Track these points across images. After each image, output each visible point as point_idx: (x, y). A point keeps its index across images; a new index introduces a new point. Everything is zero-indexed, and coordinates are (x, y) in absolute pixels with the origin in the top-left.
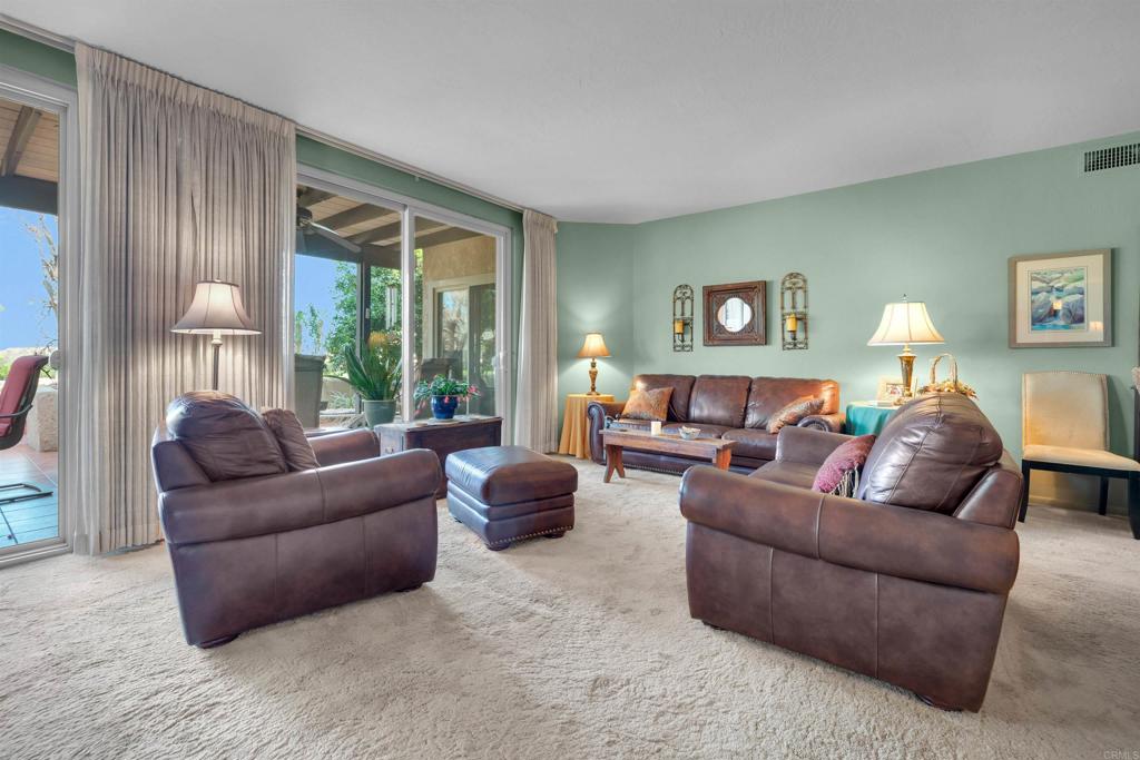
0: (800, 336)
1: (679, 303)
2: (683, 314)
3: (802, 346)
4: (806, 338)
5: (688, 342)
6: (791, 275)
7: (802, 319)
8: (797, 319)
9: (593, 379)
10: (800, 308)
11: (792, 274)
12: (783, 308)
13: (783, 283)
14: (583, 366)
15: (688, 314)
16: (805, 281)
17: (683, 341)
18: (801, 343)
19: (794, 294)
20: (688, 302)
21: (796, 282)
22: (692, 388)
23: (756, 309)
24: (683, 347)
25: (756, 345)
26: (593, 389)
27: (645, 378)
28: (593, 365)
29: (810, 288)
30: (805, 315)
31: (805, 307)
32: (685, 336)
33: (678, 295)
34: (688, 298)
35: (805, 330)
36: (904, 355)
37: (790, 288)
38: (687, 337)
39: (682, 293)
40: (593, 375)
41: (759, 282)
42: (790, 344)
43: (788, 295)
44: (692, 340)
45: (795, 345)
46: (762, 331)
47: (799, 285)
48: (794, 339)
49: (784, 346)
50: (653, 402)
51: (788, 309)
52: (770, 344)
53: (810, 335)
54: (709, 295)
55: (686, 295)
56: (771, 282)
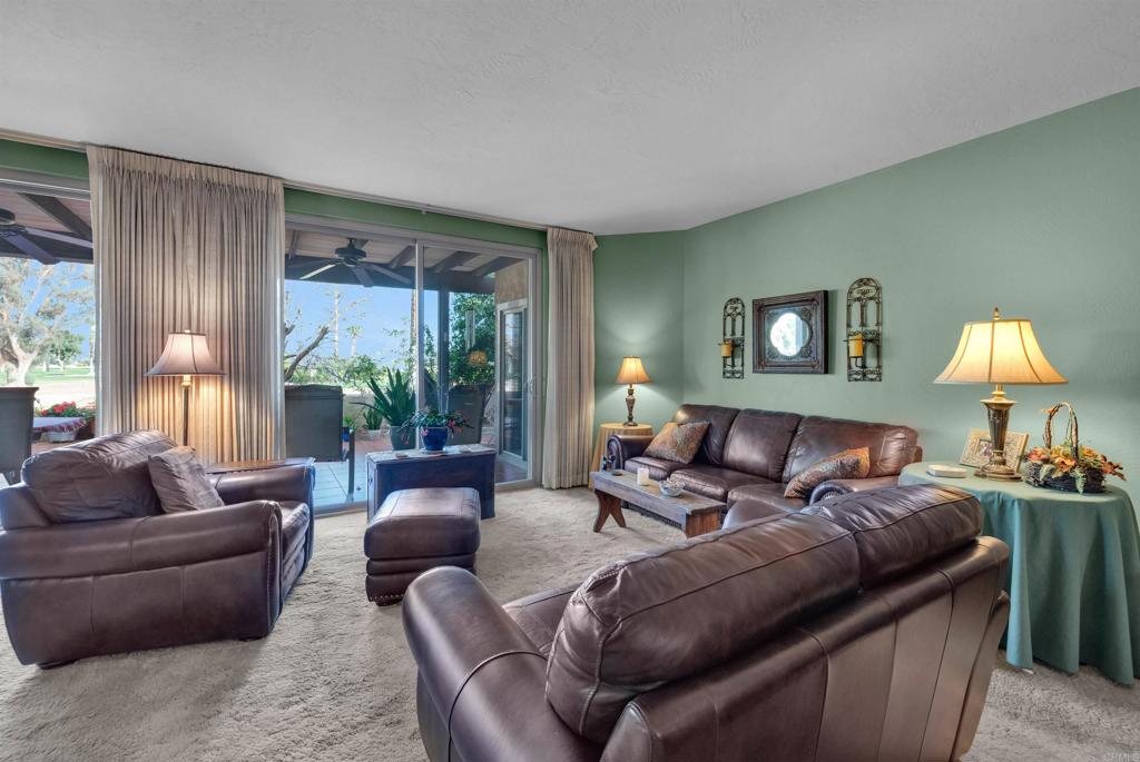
0: (871, 363)
1: (729, 319)
2: (733, 333)
3: (874, 376)
4: (879, 367)
5: (738, 368)
6: (862, 282)
7: (873, 341)
8: (867, 341)
9: (631, 409)
10: (872, 326)
11: (861, 280)
12: (849, 325)
13: (850, 292)
14: (621, 393)
15: (738, 334)
16: (878, 289)
17: (733, 365)
18: (872, 373)
19: (862, 306)
20: (739, 319)
21: (867, 291)
22: (731, 424)
23: (814, 327)
24: (733, 373)
25: (812, 373)
26: (630, 419)
27: (687, 408)
28: (631, 392)
29: (886, 297)
30: (878, 334)
31: (878, 324)
32: (736, 360)
33: (730, 311)
34: (739, 314)
35: (878, 355)
36: (993, 401)
37: (859, 299)
38: (738, 361)
39: (733, 306)
40: (631, 403)
41: (817, 293)
42: (857, 373)
43: (856, 307)
44: (743, 365)
45: (864, 375)
46: (821, 357)
47: (871, 295)
48: (864, 366)
49: (850, 375)
50: (679, 440)
51: (856, 327)
52: (833, 373)
53: (885, 362)
54: (759, 310)
55: (738, 311)
56: (835, 292)
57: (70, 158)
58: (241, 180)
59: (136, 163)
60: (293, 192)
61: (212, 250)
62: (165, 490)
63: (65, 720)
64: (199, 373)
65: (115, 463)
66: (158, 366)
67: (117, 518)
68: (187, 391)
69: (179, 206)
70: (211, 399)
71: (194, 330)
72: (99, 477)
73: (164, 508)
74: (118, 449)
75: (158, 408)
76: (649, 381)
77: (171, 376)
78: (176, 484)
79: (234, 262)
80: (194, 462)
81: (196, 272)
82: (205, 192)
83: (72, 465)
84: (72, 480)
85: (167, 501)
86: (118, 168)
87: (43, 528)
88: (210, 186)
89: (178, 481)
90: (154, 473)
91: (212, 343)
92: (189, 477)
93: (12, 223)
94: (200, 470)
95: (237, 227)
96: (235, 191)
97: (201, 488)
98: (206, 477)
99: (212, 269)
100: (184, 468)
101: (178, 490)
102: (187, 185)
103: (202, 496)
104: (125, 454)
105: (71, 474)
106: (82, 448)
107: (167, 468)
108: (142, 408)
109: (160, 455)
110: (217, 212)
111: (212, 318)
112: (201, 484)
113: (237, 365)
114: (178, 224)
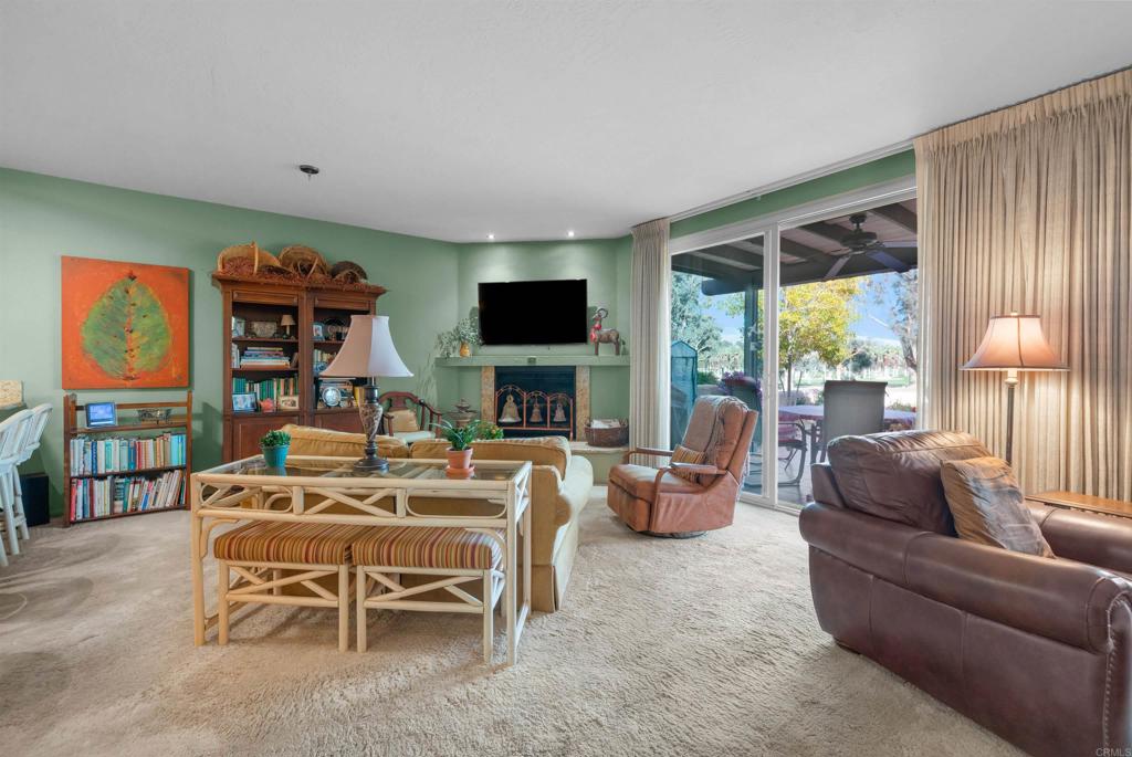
59: (962, 134)
62: (959, 507)
63: (832, 710)
64: (1033, 366)
65: (904, 458)
66: (974, 358)
67: (899, 522)
68: (1011, 390)
69: (1011, 162)
71: (1029, 311)
72: (885, 472)
73: (958, 532)
74: (912, 445)
77: (992, 370)
78: (972, 504)
79: (1093, 209)
80: (1006, 481)
81: (1033, 238)
82: (1050, 130)
83: (862, 454)
84: (860, 470)
85: (962, 522)
86: (943, 148)
87: (840, 510)
89: (977, 501)
90: (947, 484)
91: (1054, 327)
92: (995, 499)
93: (875, 241)
94: (1014, 493)
95: (1099, 159)
96: (1098, 108)
97: (1010, 518)
98: (1023, 505)
99: (1057, 227)
100: (988, 485)
101: (974, 512)
102: (1023, 131)
103: (1012, 529)
105: (861, 462)
106: (875, 439)
107: (961, 480)
109: (956, 463)
110: (1067, 150)
111: (1056, 294)
112: (1013, 513)
113: (1095, 357)
114: (1010, 186)
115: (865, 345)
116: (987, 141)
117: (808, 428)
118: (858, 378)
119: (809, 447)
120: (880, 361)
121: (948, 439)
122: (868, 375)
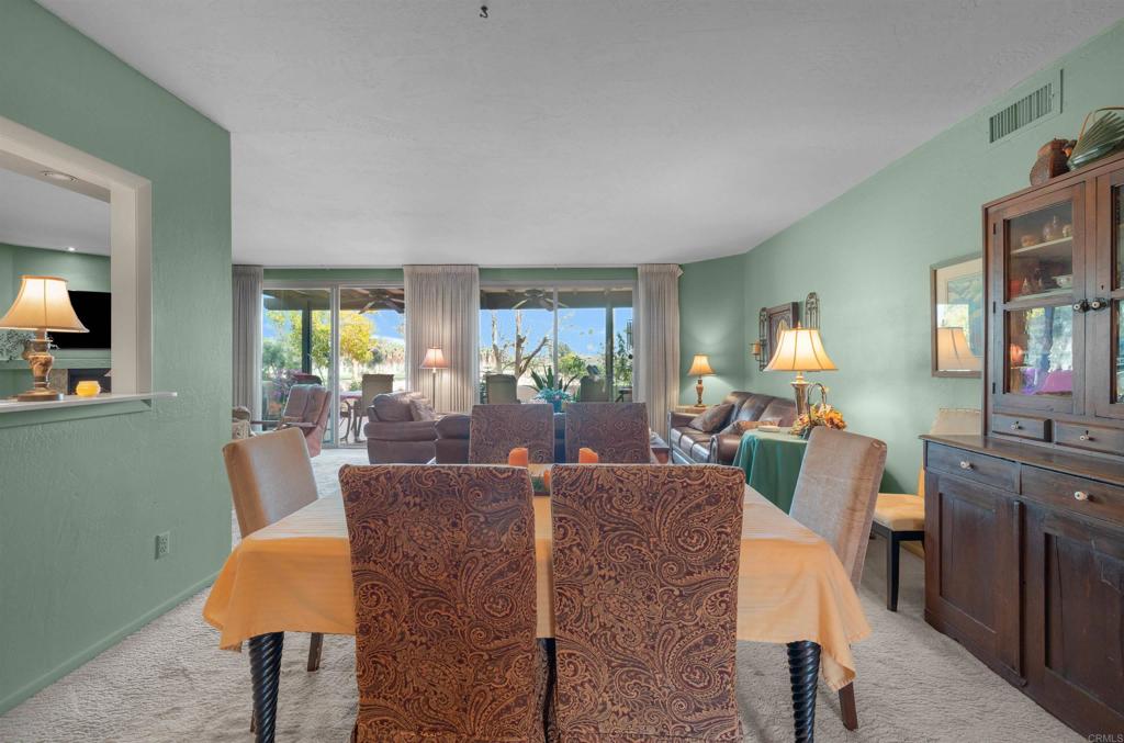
1: (762, 324)
2: (764, 335)
5: (765, 363)
6: (811, 296)
9: (700, 394)
11: (811, 294)
13: (807, 304)
16: (817, 301)
17: (763, 361)
19: (812, 314)
21: (813, 303)
24: (764, 367)
26: (700, 402)
28: (700, 382)
32: (764, 357)
33: (762, 318)
34: (766, 320)
37: (810, 309)
39: (763, 314)
40: (700, 390)
41: (790, 304)
43: (809, 316)
47: (814, 306)
54: (770, 318)
55: (765, 317)
56: (801, 303)
57: (396, 273)
58: (460, 269)
59: (419, 270)
60: (482, 271)
61: (448, 307)
62: (414, 414)
64: (441, 367)
65: (399, 401)
66: (423, 363)
68: (434, 375)
69: (435, 287)
70: (446, 379)
71: (438, 347)
72: (393, 406)
73: (413, 420)
75: (426, 382)
76: (716, 372)
77: (428, 368)
82: (446, 279)
83: (386, 400)
84: (385, 406)
85: (413, 417)
86: (414, 273)
87: (378, 422)
88: (448, 274)
89: (419, 411)
91: (448, 352)
92: (424, 410)
96: (457, 275)
100: (425, 407)
101: (419, 415)
102: (438, 276)
104: (406, 400)
105: (386, 403)
107: (416, 406)
108: (421, 383)
109: (416, 401)
110: (450, 288)
111: (447, 341)
113: (457, 363)
115: (377, 344)
116: (428, 276)
117: (352, 404)
118: (371, 372)
119: (352, 416)
120: (390, 357)
121: (414, 394)
122: (380, 369)
